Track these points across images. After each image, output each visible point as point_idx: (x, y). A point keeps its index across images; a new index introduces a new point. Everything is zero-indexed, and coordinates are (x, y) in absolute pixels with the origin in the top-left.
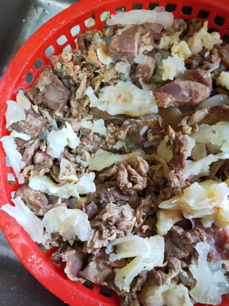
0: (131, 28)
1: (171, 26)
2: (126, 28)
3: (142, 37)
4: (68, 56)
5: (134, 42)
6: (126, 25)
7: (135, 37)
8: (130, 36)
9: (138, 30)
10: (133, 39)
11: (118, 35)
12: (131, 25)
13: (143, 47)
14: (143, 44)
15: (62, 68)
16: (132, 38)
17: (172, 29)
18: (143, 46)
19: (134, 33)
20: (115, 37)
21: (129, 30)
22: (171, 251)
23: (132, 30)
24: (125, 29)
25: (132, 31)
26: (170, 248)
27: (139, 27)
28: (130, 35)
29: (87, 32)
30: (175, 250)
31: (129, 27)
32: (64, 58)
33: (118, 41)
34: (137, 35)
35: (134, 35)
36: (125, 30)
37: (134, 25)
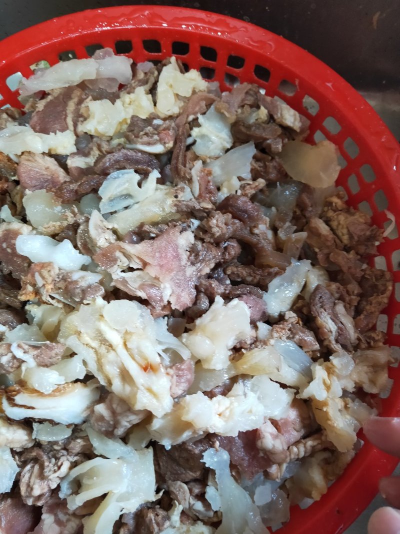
0: (60, 94)
2: (52, 95)
3: (79, 107)
5: (65, 119)
6: (53, 90)
7: (67, 110)
8: (60, 109)
9: (73, 96)
11: (39, 111)
12: (60, 89)
13: (81, 125)
14: (81, 119)
16: (63, 111)
18: (81, 122)
19: (65, 102)
20: (34, 115)
21: (57, 98)
22: (171, 472)
23: (61, 97)
25: (61, 100)
27: (74, 90)
31: (56, 94)
34: (71, 106)
35: (65, 105)
36: (51, 100)
37: (66, 87)
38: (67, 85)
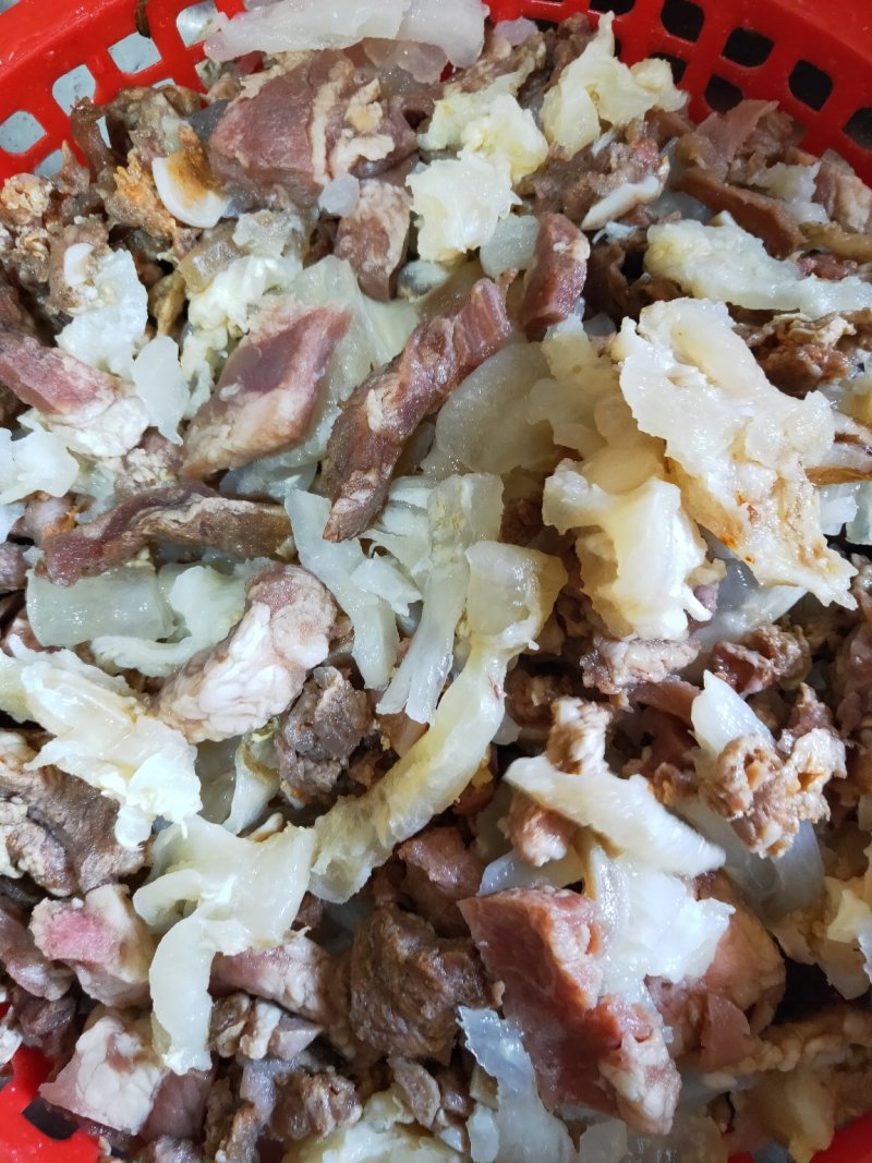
0: (302, 66)
1: (479, 53)
2: (282, 66)
3: (346, 101)
4: (27, 195)
5: (308, 124)
6: (284, 53)
7: (314, 104)
8: (295, 100)
9: (333, 73)
10: (307, 111)
11: (246, 99)
12: (304, 53)
13: (346, 146)
14: (347, 132)
15: (13, 246)
16: (304, 106)
17: (486, 65)
18: (348, 139)
19: (312, 86)
20: (232, 109)
21: (294, 74)
22: (372, 1021)
23: (305, 72)
24: (276, 71)
25: (304, 79)
26: (366, 1008)
27: (336, 60)
28: (294, 98)
29: (126, 93)
30: (384, 1020)
31: (293, 62)
32: (12, 206)
33: (243, 124)
34: (327, 96)
35: (313, 92)
36: (278, 77)
37: (318, 51)
38: (321, 47)
